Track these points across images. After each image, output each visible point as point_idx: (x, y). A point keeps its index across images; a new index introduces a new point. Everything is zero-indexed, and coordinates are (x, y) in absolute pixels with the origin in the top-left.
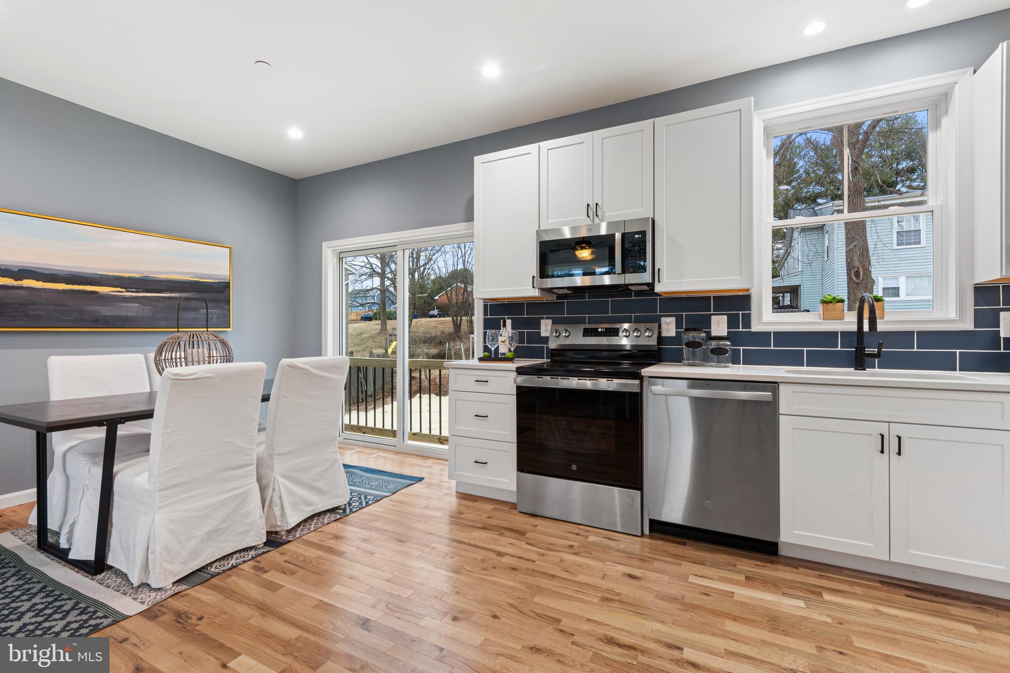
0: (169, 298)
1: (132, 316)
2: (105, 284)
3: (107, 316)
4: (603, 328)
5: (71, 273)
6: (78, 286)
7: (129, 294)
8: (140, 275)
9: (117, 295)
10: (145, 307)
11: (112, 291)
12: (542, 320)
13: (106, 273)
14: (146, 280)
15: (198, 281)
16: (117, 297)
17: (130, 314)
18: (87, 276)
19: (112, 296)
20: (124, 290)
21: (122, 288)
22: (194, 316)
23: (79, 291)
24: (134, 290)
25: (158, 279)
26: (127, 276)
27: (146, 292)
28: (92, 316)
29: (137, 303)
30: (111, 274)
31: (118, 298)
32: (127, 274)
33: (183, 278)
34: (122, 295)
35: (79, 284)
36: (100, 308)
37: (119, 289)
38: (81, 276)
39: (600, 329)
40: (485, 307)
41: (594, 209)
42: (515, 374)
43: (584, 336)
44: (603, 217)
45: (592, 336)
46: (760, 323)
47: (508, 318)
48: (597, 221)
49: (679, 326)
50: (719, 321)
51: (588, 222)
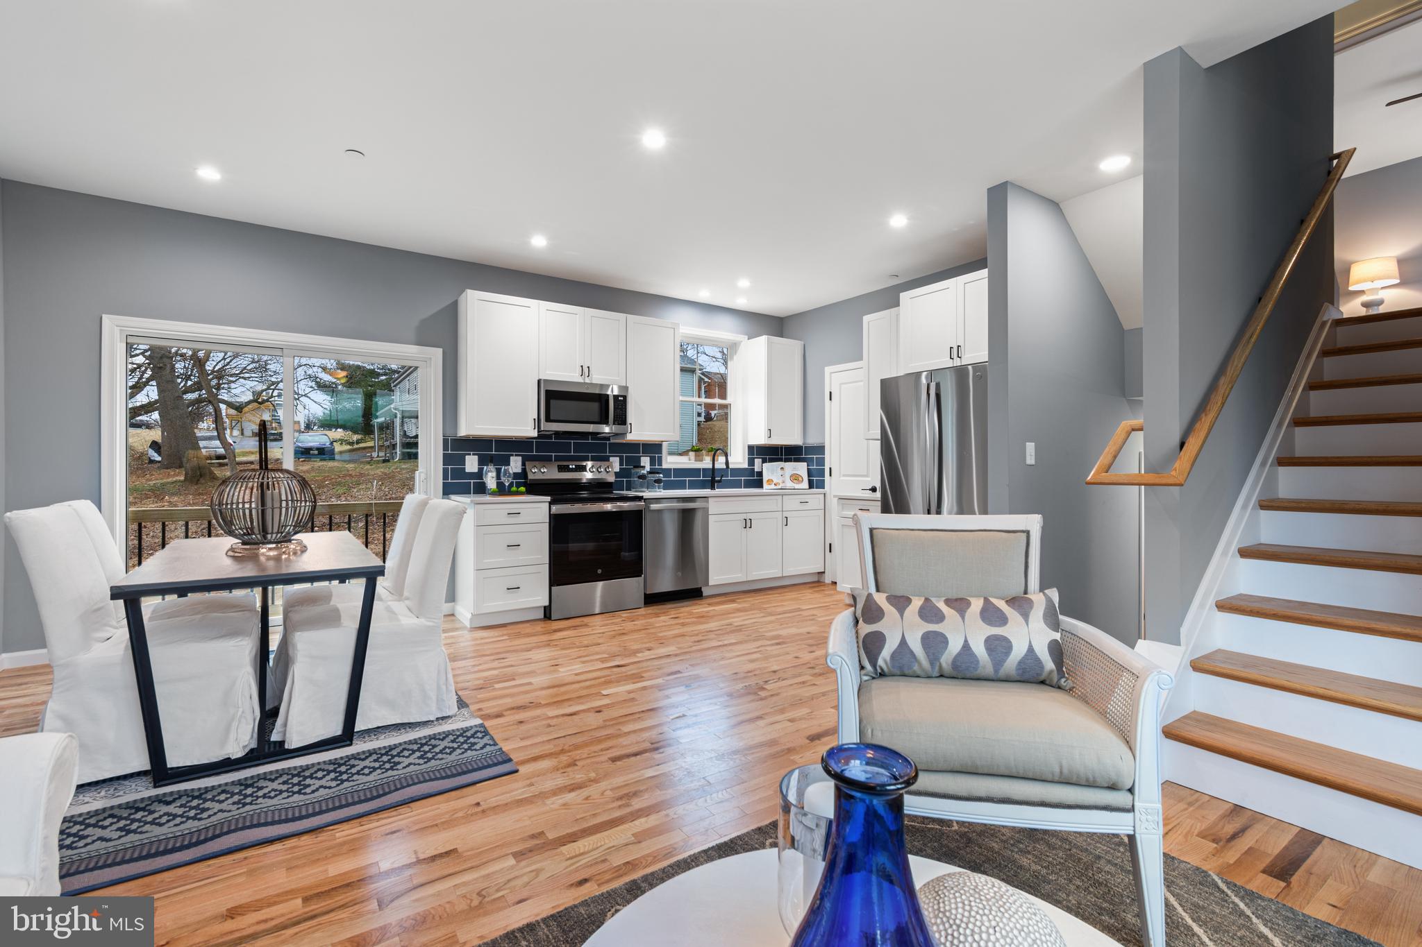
4: (573, 465)
12: (511, 457)
39: (571, 467)
40: (445, 442)
41: (586, 370)
42: (548, 504)
43: (559, 472)
44: (591, 377)
45: (565, 472)
46: (667, 462)
47: (474, 454)
48: (587, 380)
49: (621, 464)
50: (645, 461)
51: (580, 380)
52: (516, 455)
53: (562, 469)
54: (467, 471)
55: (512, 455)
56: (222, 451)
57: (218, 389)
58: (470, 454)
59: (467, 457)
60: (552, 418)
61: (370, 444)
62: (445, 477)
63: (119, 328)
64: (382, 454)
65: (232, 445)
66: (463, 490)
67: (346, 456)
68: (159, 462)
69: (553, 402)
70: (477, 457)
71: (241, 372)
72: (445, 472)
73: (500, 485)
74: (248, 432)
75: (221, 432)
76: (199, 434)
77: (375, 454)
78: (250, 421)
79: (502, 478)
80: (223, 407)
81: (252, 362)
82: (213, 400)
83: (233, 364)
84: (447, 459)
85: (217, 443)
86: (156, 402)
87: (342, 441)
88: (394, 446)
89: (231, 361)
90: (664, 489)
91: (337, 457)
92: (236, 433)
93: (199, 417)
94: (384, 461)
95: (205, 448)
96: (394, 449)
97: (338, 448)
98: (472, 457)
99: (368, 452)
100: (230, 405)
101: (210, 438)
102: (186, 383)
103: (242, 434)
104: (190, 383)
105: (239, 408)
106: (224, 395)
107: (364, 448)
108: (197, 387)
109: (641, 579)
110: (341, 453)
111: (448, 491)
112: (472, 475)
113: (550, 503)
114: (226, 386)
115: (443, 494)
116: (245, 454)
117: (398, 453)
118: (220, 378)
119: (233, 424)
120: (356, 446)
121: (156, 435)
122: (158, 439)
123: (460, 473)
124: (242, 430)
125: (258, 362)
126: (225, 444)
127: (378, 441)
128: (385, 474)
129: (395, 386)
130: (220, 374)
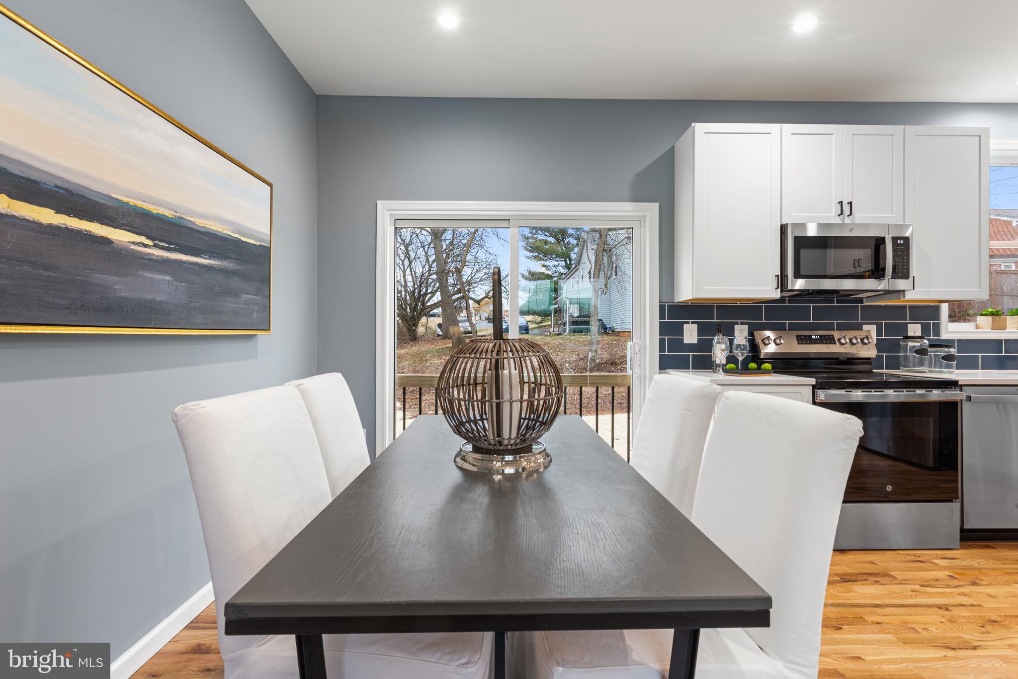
0: (209, 268)
1: (160, 302)
2: (123, 225)
3: (125, 298)
4: (817, 335)
5: (66, 186)
6: (77, 220)
7: (157, 252)
8: (172, 213)
9: (140, 252)
10: (178, 284)
11: (133, 243)
12: (736, 326)
13: (125, 199)
14: (180, 226)
15: (239, 241)
16: (140, 256)
17: (159, 298)
18: (93, 198)
19: (134, 252)
20: (150, 243)
21: (148, 237)
22: (234, 305)
23: (78, 232)
24: (164, 244)
25: (194, 227)
26: (155, 212)
27: (180, 252)
28: (101, 299)
29: (168, 273)
30: (132, 202)
31: (142, 258)
32: (155, 207)
33: (225, 232)
34: (148, 254)
35: (81, 216)
36: (116, 278)
37: (143, 239)
38: (83, 197)
39: (813, 337)
40: (662, 308)
41: (846, 209)
42: (811, 388)
43: (799, 344)
44: (854, 217)
45: (807, 344)
46: (947, 331)
47: (693, 323)
48: (847, 221)
49: (879, 333)
50: (914, 329)
51: (838, 221)
52: (742, 323)
53: (802, 340)
54: (685, 342)
55: (737, 323)
56: (470, 329)
57: (469, 292)
58: (688, 323)
59: (685, 325)
60: (802, 273)
61: (549, 323)
62: (662, 349)
63: (388, 212)
64: (556, 329)
65: (475, 325)
66: (680, 364)
67: (536, 331)
68: (441, 336)
69: (804, 252)
70: (696, 326)
71: (480, 281)
72: (662, 342)
73: (731, 359)
74: (483, 318)
75: (469, 318)
76: (459, 319)
77: (551, 330)
78: (484, 311)
79: (735, 351)
80: (471, 302)
81: (485, 275)
82: (466, 298)
83: (476, 277)
84: (664, 329)
85: (467, 324)
86: (440, 302)
87: (533, 322)
88: (564, 324)
89: (475, 275)
90: (957, 369)
91: (530, 332)
92: (477, 318)
93: (460, 310)
94: (559, 334)
95: (462, 327)
96: (564, 326)
97: (531, 326)
98: (690, 325)
99: (547, 329)
100: (474, 300)
101: (464, 321)
102: (454, 289)
103: (480, 319)
104: (456, 289)
105: (478, 302)
106: (471, 295)
107: (545, 326)
108: (459, 291)
109: (956, 505)
110: (532, 329)
111: (665, 364)
112: (691, 347)
113: (814, 387)
114: (473, 289)
115: (660, 369)
116: (482, 330)
117: (568, 328)
118: (470, 284)
119: (476, 313)
120: (540, 325)
121: (439, 320)
122: (441, 322)
123: (677, 344)
124: (480, 316)
125: (488, 273)
126: (472, 325)
127: (554, 321)
128: (560, 344)
129: (563, 283)
130: (469, 283)
